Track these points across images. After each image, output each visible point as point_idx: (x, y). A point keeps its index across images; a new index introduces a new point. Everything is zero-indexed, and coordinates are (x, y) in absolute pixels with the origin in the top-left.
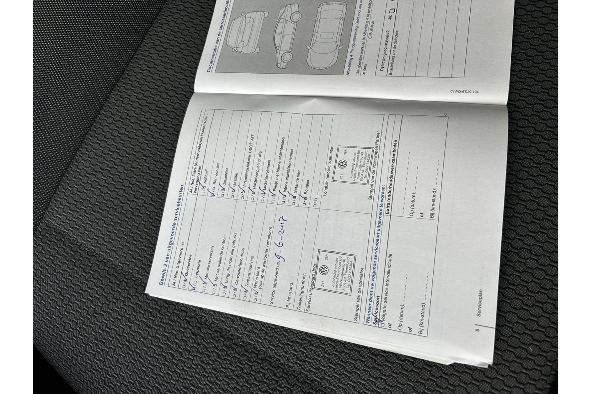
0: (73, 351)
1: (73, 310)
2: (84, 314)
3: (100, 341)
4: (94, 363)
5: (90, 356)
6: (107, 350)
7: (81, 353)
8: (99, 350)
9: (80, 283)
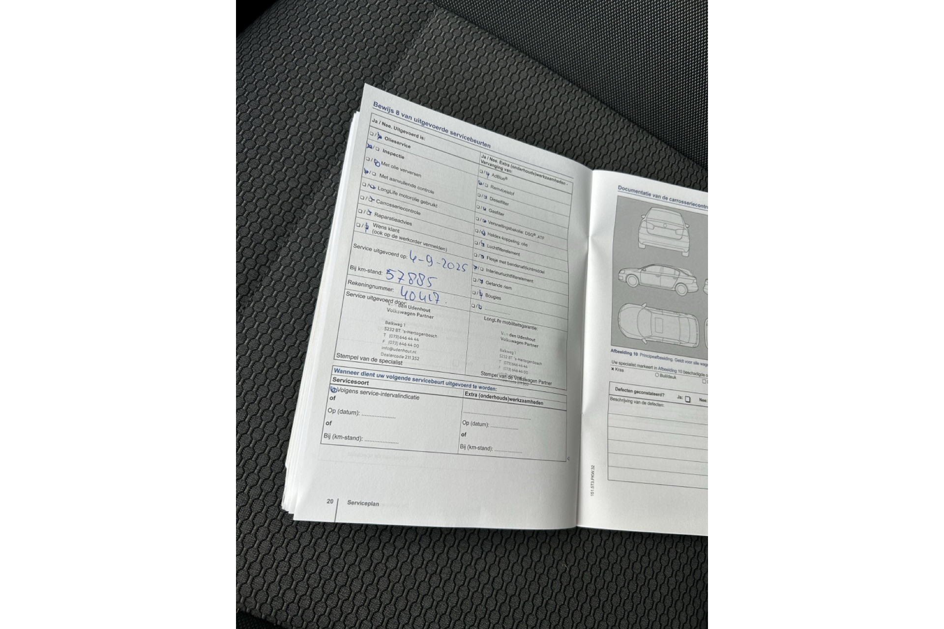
0: (278, 42)
1: (325, 44)
2: (321, 57)
3: (288, 76)
4: (262, 67)
5: (270, 63)
6: (277, 84)
7: (274, 52)
8: (277, 74)
9: (358, 52)
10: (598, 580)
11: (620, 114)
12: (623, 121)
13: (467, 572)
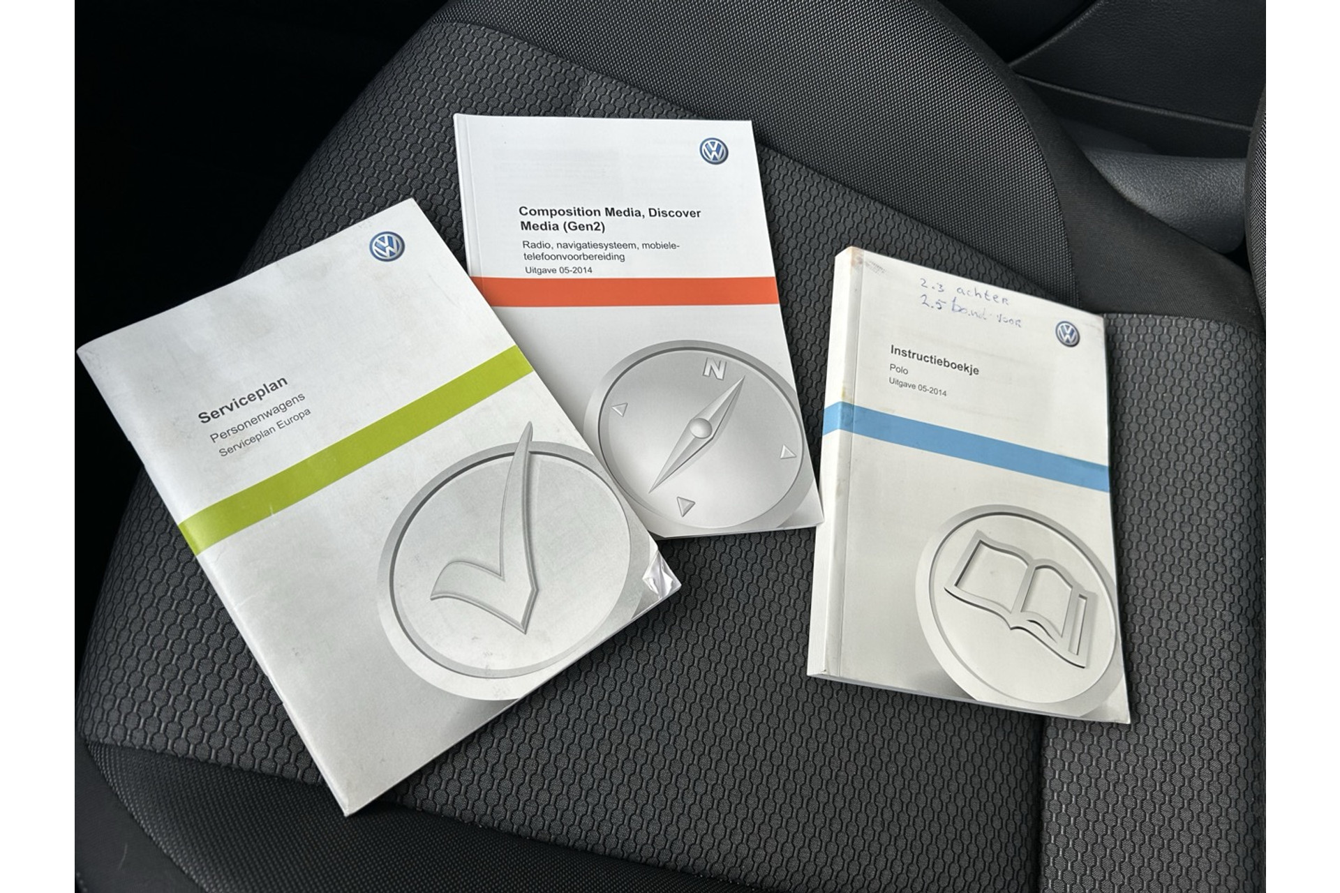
10: (891, 743)
11: (831, 179)
12: (837, 188)
13: (739, 749)
